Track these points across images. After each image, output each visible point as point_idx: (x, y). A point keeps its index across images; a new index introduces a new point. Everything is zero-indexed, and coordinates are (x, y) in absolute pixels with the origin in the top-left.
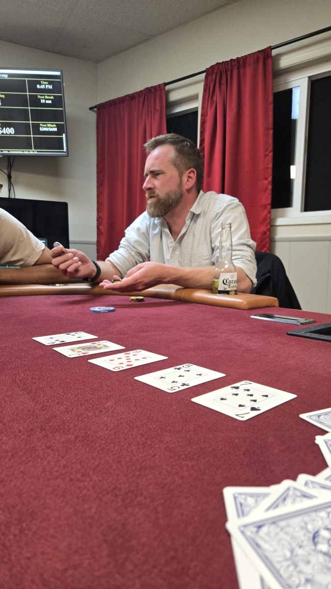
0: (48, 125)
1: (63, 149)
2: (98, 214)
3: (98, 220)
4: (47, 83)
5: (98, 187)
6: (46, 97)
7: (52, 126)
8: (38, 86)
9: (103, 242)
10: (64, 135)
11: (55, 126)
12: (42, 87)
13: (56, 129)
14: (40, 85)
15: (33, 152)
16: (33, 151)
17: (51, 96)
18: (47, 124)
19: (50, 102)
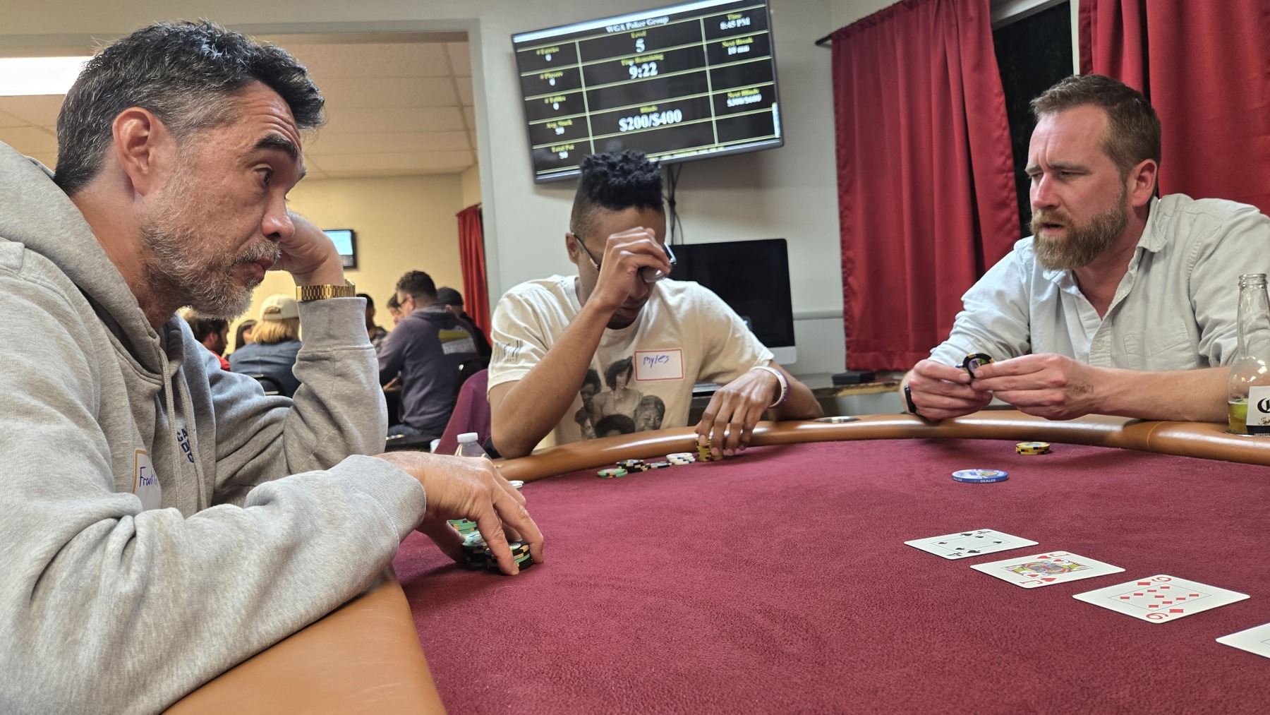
0: (743, 93)
1: (773, 133)
2: (843, 254)
3: (844, 266)
4: (739, 16)
5: (841, 197)
6: (739, 42)
7: (751, 93)
8: (723, 26)
9: (857, 310)
10: (774, 107)
11: (756, 91)
12: (731, 25)
13: (758, 98)
14: (727, 21)
15: (716, 148)
17: (747, 38)
18: (741, 91)
19: (746, 49)
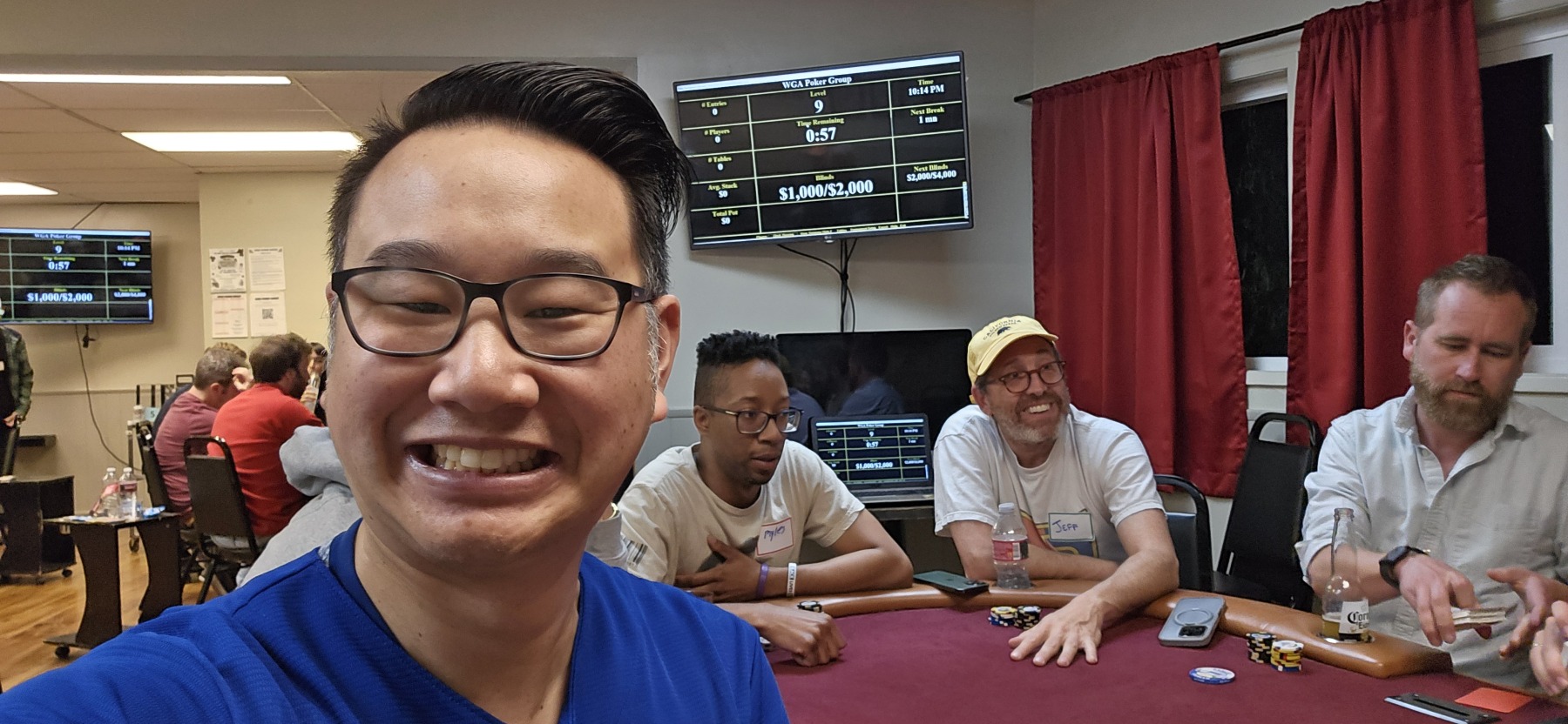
0: (931, 168)
1: (963, 215)
4: (931, 82)
6: (929, 111)
7: (940, 168)
8: (913, 91)
10: (965, 184)
11: (945, 166)
12: (923, 91)
13: (948, 174)
14: (918, 86)
16: (899, 225)
17: (938, 107)
18: (928, 165)
19: (937, 119)
